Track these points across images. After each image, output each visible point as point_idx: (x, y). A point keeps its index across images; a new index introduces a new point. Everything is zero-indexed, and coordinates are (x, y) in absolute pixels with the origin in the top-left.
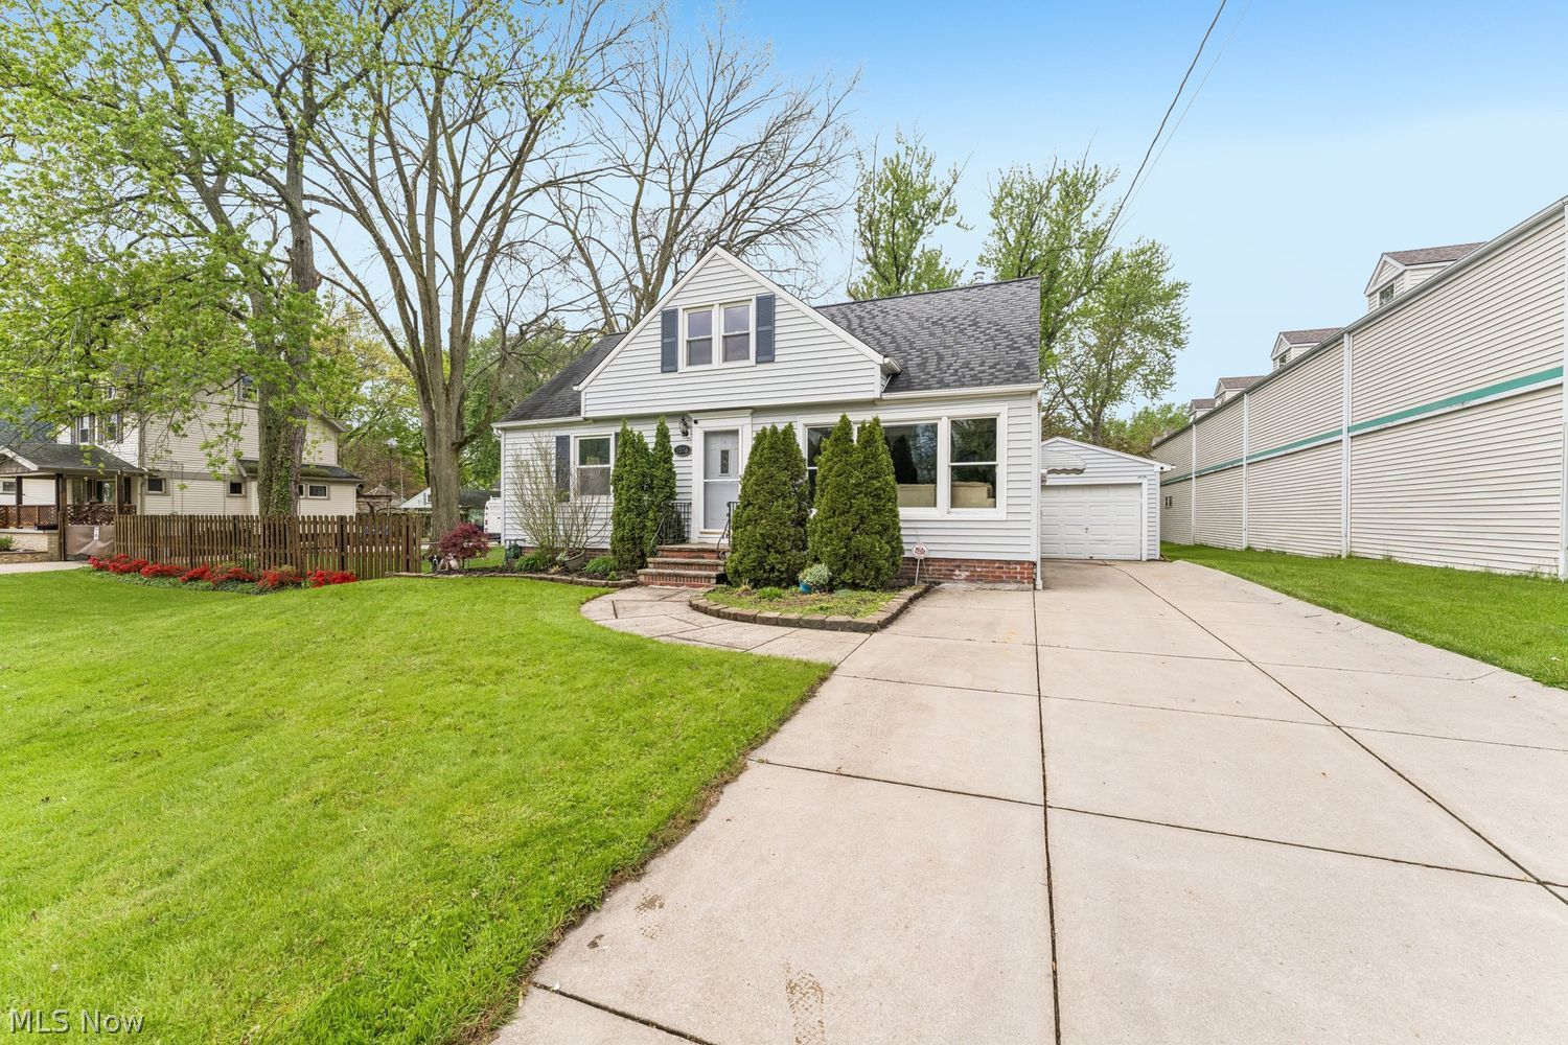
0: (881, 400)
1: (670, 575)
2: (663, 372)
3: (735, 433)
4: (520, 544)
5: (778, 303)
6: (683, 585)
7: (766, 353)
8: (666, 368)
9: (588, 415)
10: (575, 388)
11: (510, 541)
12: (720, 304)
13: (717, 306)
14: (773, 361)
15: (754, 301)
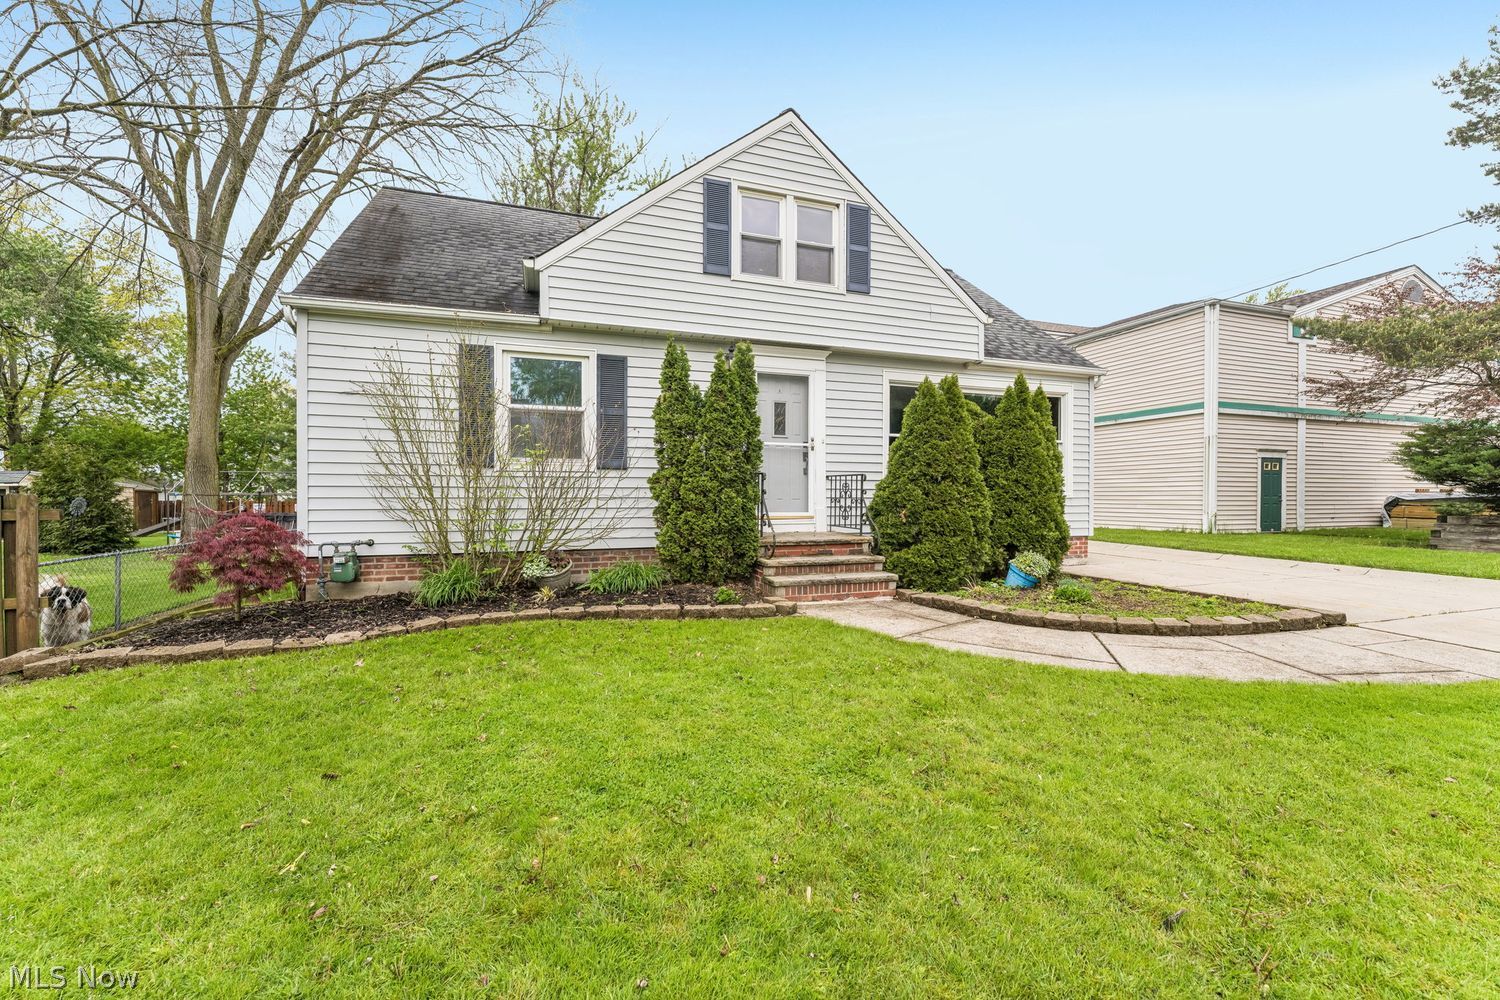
0: (978, 363)
1: (830, 583)
2: (705, 273)
3: (802, 381)
4: (362, 551)
5: (874, 219)
6: (848, 596)
7: (859, 278)
8: (711, 268)
9: (555, 316)
10: (528, 263)
11: (336, 546)
12: (796, 198)
13: (790, 199)
14: (867, 293)
15: (843, 208)
